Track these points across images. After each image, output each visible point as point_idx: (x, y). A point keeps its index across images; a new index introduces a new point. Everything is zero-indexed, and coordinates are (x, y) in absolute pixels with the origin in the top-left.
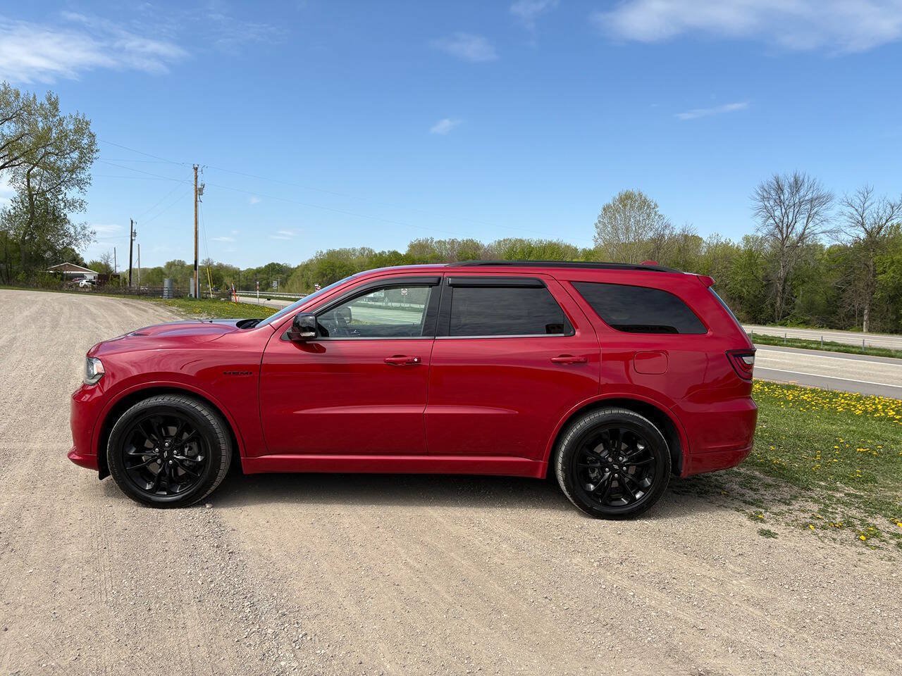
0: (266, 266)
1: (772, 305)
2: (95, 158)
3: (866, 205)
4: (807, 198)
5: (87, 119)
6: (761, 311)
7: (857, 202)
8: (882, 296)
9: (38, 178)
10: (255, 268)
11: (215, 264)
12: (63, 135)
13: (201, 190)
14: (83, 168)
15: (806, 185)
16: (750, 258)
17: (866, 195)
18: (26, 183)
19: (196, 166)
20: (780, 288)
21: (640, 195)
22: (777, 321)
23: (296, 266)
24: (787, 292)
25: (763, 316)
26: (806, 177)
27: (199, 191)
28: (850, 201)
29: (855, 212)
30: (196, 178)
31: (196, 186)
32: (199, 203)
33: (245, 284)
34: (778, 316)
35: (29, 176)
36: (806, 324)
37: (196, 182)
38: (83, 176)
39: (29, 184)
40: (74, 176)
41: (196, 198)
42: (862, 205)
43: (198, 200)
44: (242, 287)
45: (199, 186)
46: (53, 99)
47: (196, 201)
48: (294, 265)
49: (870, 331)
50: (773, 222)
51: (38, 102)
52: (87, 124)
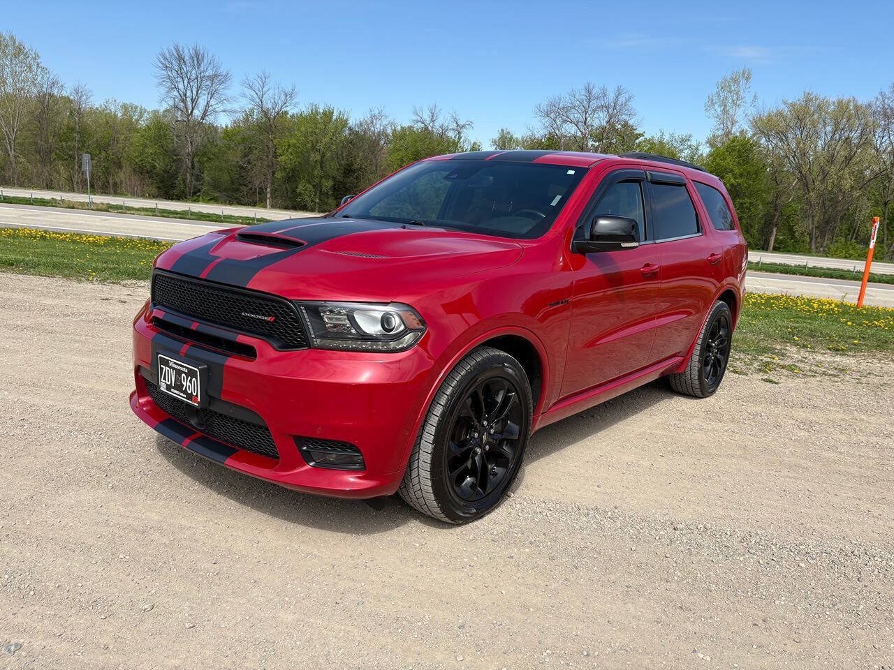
1: (184, 181)
3: (265, 89)
4: (207, 74)
6: (173, 186)
7: (257, 86)
8: (282, 176)
15: (205, 61)
16: (160, 130)
17: (264, 79)
20: (190, 165)
21: (12, 38)
22: (188, 197)
24: (196, 168)
25: (176, 192)
26: (206, 52)
28: (251, 84)
29: (255, 96)
34: (190, 193)
36: (215, 200)
42: (260, 89)
49: (273, 207)
50: (177, 94)
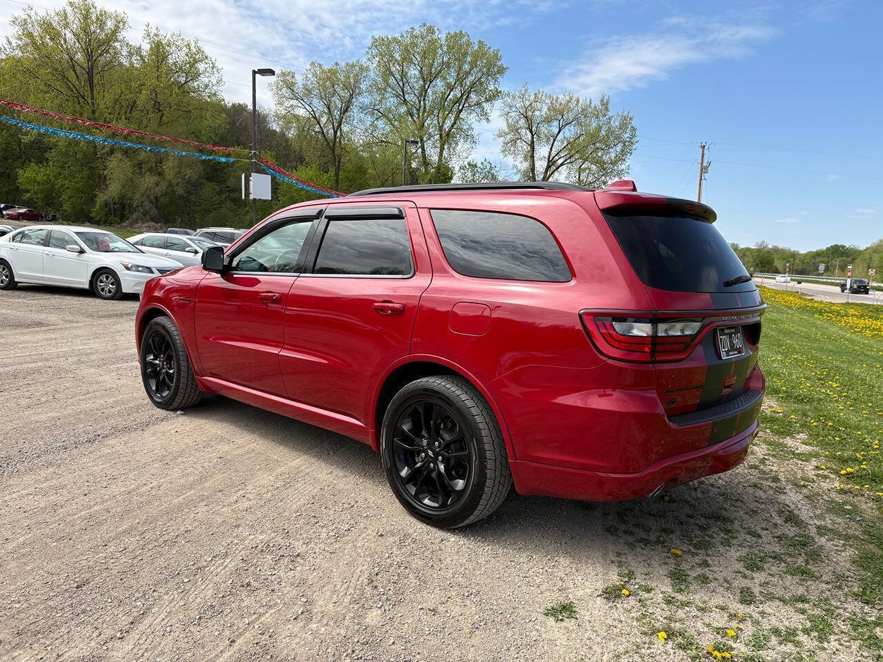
0: (828, 249)
2: (635, 149)
5: (631, 115)
9: (587, 171)
10: (815, 250)
11: (770, 247)
12: (610, 132)
13: (706, 168)
14: (624, 160)
18: (577, 177)
19: (704, 144)
23: (865, 248)
27: (704, 170)
30: (703, 157)
31: (702, 164)
32: (703, 181)
33: (800, 267)
35: (580, 170)
37: (702, 160)
38: (623, 167)
39: (579, 177)
40: (616, 168)
41: (701, 177)
43: (703, 178)
44: (796, 270)
45: (705, 164)
46: (605, 101)
47: (701, 179)
48: (862, 248)
51: (593, 105)
52: (631, 119)
